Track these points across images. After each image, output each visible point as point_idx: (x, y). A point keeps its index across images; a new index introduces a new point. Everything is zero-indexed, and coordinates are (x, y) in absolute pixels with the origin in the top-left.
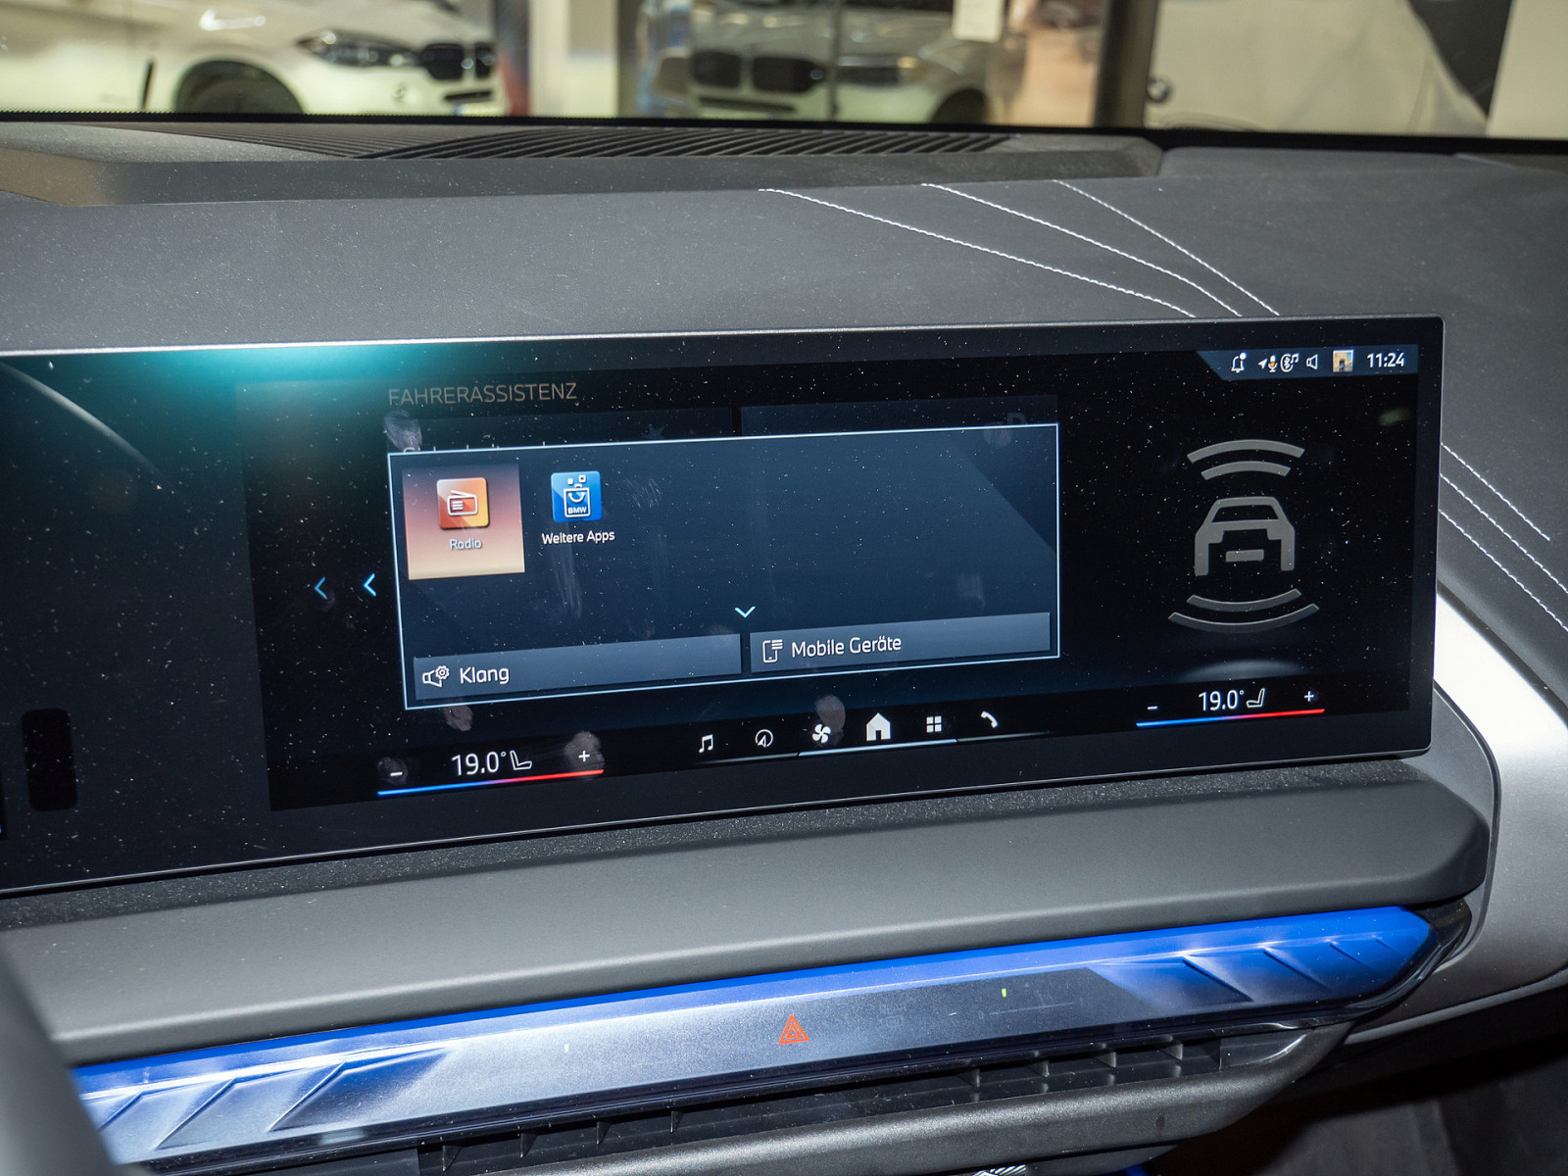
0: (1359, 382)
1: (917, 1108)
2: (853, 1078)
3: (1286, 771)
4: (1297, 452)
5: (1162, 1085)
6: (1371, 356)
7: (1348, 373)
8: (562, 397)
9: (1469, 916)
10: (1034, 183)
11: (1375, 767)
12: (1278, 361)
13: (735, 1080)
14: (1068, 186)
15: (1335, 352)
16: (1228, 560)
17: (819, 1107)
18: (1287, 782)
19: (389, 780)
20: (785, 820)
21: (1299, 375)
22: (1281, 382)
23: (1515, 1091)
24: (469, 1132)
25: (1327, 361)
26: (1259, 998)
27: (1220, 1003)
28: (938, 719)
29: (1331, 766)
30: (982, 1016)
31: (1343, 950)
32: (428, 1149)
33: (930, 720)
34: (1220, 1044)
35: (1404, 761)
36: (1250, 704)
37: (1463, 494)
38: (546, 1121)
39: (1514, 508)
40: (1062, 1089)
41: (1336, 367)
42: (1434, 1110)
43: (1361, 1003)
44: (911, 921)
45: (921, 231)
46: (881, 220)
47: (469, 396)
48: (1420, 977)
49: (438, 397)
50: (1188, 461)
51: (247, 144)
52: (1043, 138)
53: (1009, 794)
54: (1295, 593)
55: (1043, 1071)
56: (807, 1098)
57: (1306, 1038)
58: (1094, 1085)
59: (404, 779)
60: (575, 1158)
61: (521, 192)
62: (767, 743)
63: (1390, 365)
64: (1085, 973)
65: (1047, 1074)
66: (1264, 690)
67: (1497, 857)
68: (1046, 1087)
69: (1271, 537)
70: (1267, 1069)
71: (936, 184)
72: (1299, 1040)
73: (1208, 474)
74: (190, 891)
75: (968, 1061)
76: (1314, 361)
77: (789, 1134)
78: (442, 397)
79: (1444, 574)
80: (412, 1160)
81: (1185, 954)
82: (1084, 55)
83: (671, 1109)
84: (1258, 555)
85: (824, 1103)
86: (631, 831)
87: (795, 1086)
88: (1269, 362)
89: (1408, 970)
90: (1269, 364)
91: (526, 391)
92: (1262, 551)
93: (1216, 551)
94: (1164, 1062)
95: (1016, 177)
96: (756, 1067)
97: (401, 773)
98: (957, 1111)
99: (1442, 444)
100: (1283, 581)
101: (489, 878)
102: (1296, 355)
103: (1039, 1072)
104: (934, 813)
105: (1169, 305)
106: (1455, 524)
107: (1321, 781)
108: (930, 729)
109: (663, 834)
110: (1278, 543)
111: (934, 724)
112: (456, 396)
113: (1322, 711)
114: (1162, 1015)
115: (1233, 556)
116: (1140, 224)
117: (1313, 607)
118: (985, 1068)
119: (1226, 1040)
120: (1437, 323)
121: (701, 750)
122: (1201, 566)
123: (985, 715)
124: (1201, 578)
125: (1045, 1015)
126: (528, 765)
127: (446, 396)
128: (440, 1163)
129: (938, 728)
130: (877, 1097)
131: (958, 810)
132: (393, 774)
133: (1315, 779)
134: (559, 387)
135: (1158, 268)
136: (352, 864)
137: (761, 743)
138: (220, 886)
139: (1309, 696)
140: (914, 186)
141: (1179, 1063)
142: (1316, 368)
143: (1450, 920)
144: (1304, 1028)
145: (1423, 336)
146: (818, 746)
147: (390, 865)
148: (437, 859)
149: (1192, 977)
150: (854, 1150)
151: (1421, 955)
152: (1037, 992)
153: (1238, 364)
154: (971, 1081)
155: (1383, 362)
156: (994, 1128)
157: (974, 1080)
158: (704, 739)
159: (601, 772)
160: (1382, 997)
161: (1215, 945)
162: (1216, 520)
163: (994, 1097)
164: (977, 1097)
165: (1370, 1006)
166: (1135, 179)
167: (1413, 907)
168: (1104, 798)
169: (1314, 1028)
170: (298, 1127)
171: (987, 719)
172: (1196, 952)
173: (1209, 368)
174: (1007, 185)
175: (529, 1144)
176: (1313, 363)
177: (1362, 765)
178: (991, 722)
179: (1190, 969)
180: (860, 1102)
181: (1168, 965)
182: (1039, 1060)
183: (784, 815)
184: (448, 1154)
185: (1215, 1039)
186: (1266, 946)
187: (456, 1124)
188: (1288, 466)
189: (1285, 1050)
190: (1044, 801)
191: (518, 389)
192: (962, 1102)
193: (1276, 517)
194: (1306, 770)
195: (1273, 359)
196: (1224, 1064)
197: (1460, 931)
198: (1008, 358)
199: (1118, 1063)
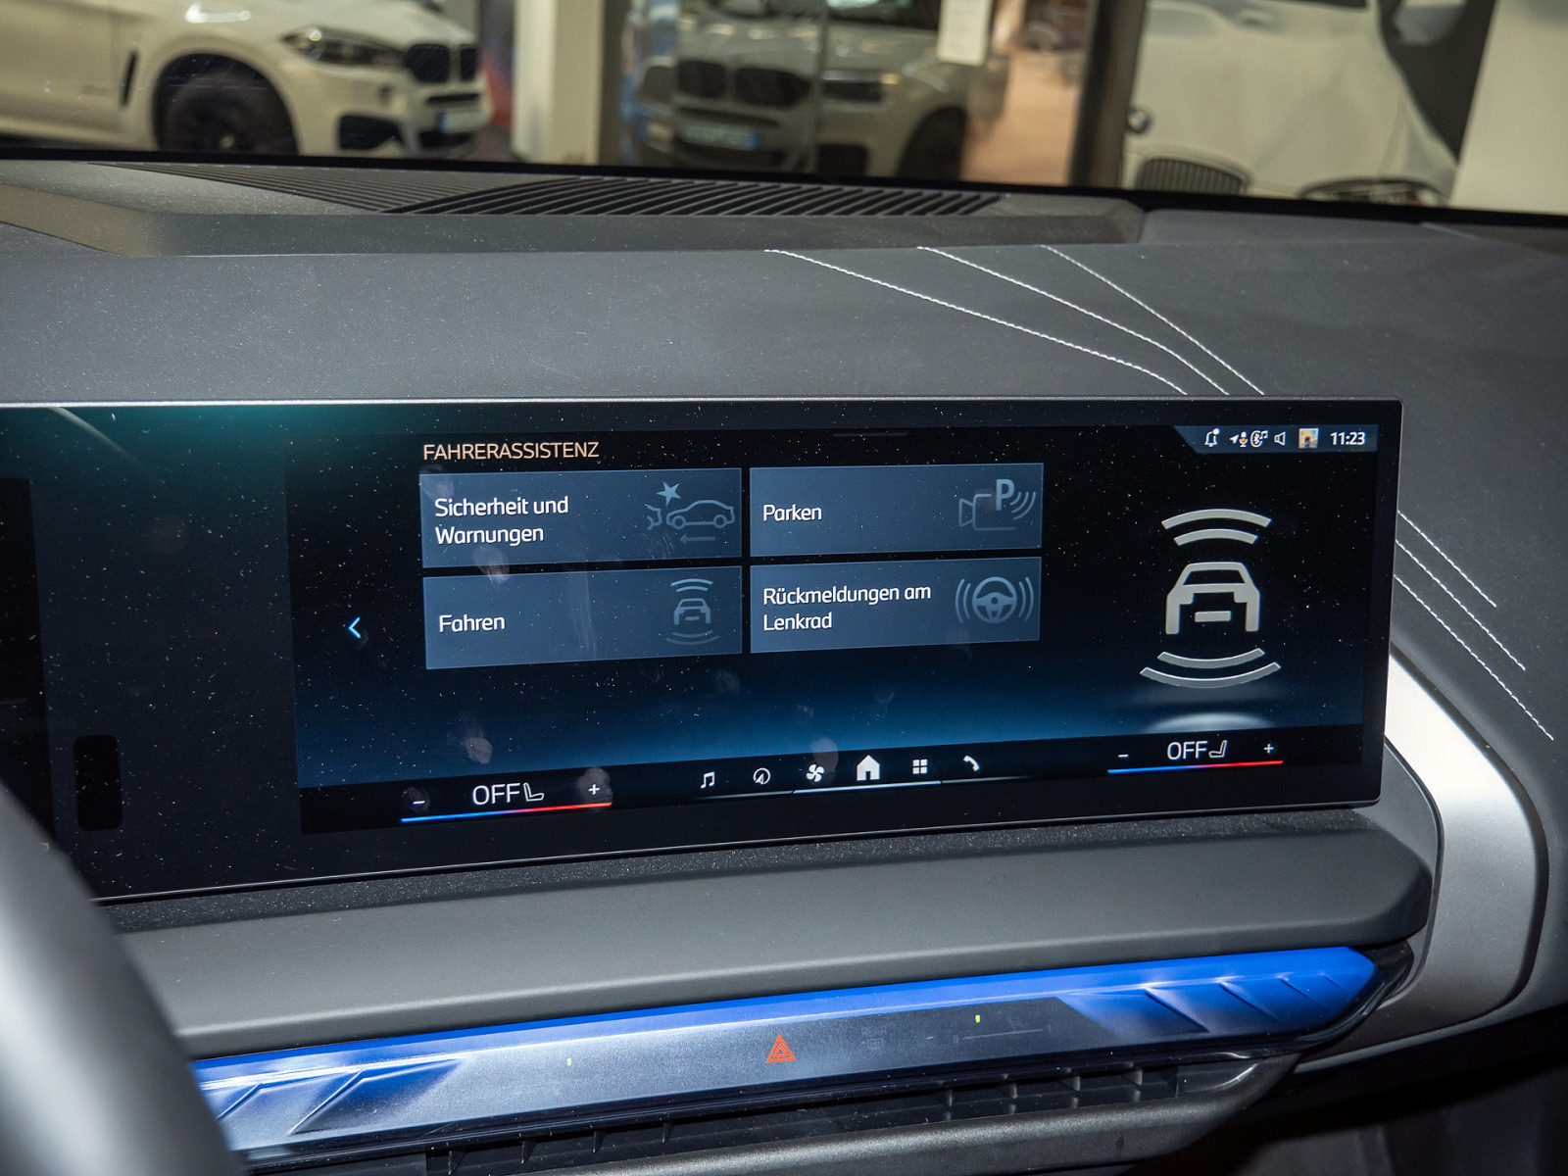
0: (1325, 459)
1: (893, 1126)
2: (835, 1096)
3: (1246, 818)
4: (1264, 521)
5: (1122, 1109)
6: (1335, 434)
7: (1313, 449)
8: (585, 455)
9: (1412, 955)
10: (1024, 248)
11: (1329, 816)
12: (1248, 437)
13: (726, 1095)
14: (1055, 251)
15: (1301, 430)
16: (1197, 620)
17: (802, 1122)
18: (1249, 829)
19: (413, 809)
20: (779, 853)
21: (1266, 450)
22: (1250, 456)
23: (1456, 1119)
24: (475, 1139)
25: (1293, 438)
26: (1214, 1030)
27: (1178, 1033)
28: (924, 762)
29: (1288, 814)
30: (956, 1040)
31: (1294, 986)
32: (435, 1154)
33: (916, 763)
34: (1176, 1071)
35: (1356, 810)
36: (1213, 754)
37: (1417, 561)
38: (548, 1130)
39: (1463, 575)
40: (1029, 1110)
41: (1302, 444)
42: (1379, 1135)
43: (1309, 1036)
44: (895, 951)
45: (917, 295)
46: (879, 282)
47: (498, 452)
48: (1365, 1013)
49: (470, 452)
50: (1162, 527)
51: (281, 194)
52: (1031, 198)
53: (988, 833)
54: (1258, 652)
55: (1011, 1093)
56: (791, 1113)
57: (1256, 1068)
58: (1058, 1106)
59: (426, 807)
60: (573, 1166)
61: (541, 249)
62: (765, 780)
63: (1352, 443)
64: (1054, 1000)
65: (1015, 1096)
66: (1225, 741)
67: (1439, 903)
68: (1013, 1108)
69: (1237, 600)
70: (1221, 1095)
71: (931, 246)
72: (1251, 1069)
73: (1181, 540)
74: (223, 907)
75: (941, 1082)
76: (1281, 437)
77: (775, 1148)
78: (473, 453)
79: (1397, 636)
80: (420, 1163)
81: (1147, 986)
82: (1065, 77)
83: (663, 1122)
84: (1225, 616)
85: (805, 1119)
86: (634, 860)
87: (782, 1101)
88: (1240, 438)
89: (1353, 1006)
90: (1240, 439)
91: (552, 448)
92: (1229, 613)
93: (1187, 612)
94: (1125, 1086)
95: (1006, 242)
96: (745, 1084)
97: (423, 802)
98: (931, 1129)
99: (1398, 512)
100: (1247, 642)
101: (502, 902)
102: (1266, 432)
103: (1008, 1093)
104: (917, 849)
105: (1148, 372)
106: (1409, 589)
107: (1278, 828)
108: (916, 771)
109: (665, 863)
110: (1244, 605)
111: (920, 767)
112: (486, 452)
113: (1280, 762)
114: (1124, 1043)
115: (1201, 617)
116: (1122, 291)
117: (1275, 666)
118: (957, 1089)
119: (1183, 1067)
120: (1395, 407)
121: (703, 786)
122: (1173, 625)
123: (967, 759)
124: (1172, 636)
125: (1016, 1040)
126: (540, 797)
127: (477, 451)
128: (446, 1167)
129: (924, 771)
130: (855, 1114)
131: (940, 847)
132: (415, 803)
133: (1273, 826)
134: (582, 447)
135: (1139, 336)
136: (374, 885)
137: (758, 781)
138: (252, 904)
139: (1269, 748)
140: (911, 250)
141: (1139, 1087)
142: (1283, 444)
143: (1392, 960)
144: (1255, 1058)
145: (1383, 417)
146: (811, 784)
147: (410, 887)
148: (453, 882)
149: (1154, 1010)
150: (835, 1164)
151: (1367, 991)
152: (1009, 1019)
153: (1212, 438)
154: (944, 1101)
155: (1346, 440)
156: (965, 1145)
157: (947, 1100)
158: (706, 776)
159: (609, 804)
160: (1328, 1031)
161: (1174, 979)
162: (1188, 582)
163: (965, 1116)
164: (948, 1116)
165: (1318, 1039)
166: (1118, 246)
167: (1361, 948)
168: (1076, 839)
169: (1265, 1058)
170: (317, 1131)
171: (969, 763)
172: (1156, 985)
173: (1185, 443)
174: (998, 249)
175: (529, 1152)
176: (1281, 440)
177: (1317, 813)
178: (973, 765)
179: (1153, 1001)
180: (841, 1118)
181: (1131, 996)
182: (1008, 1082)
183: (778, 848)
184: (454, 1158)
185: (1172, 1067)
186: (1222, 980)
187: (464, 1131)
188: (1255, 534)
189: (1238, 1078)
190: (1021, 840)
191: (544, 447)
192: (935, 1121)
193: (1241, 581)
194: (1264, 817)
195: (1244, 435)
196: (1181, 1089)
197: (1403, 970)
198: (998, 429)
199: (1082, 1086)
